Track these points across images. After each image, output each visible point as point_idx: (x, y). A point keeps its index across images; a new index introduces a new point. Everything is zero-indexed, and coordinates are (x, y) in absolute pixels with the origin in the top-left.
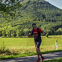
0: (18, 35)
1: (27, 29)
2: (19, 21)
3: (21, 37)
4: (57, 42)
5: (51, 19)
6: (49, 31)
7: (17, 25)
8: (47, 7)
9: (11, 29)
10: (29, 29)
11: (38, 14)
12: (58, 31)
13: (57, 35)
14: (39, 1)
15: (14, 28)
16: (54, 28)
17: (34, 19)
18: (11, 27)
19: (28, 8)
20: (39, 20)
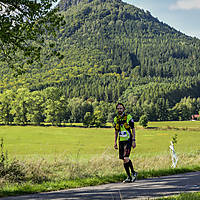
0: (49, 117)
1: (79, 100)
2: (55, 71)
3: (60, 126)
4: (175, 142)
5: (158, 68)
6: (150, 105)
7: (48, 85)
8: (144, 27)
9: (26, 99)
10: (86, 99)
11: (117, 51)
12: (178, 106)
13: (177, 119)
14: (120, 10)
15: (35, 96)
16: (166, 96)
17: (102, 66)
18: (28, 92)
19: (82, 32)
20: (119, 72)
